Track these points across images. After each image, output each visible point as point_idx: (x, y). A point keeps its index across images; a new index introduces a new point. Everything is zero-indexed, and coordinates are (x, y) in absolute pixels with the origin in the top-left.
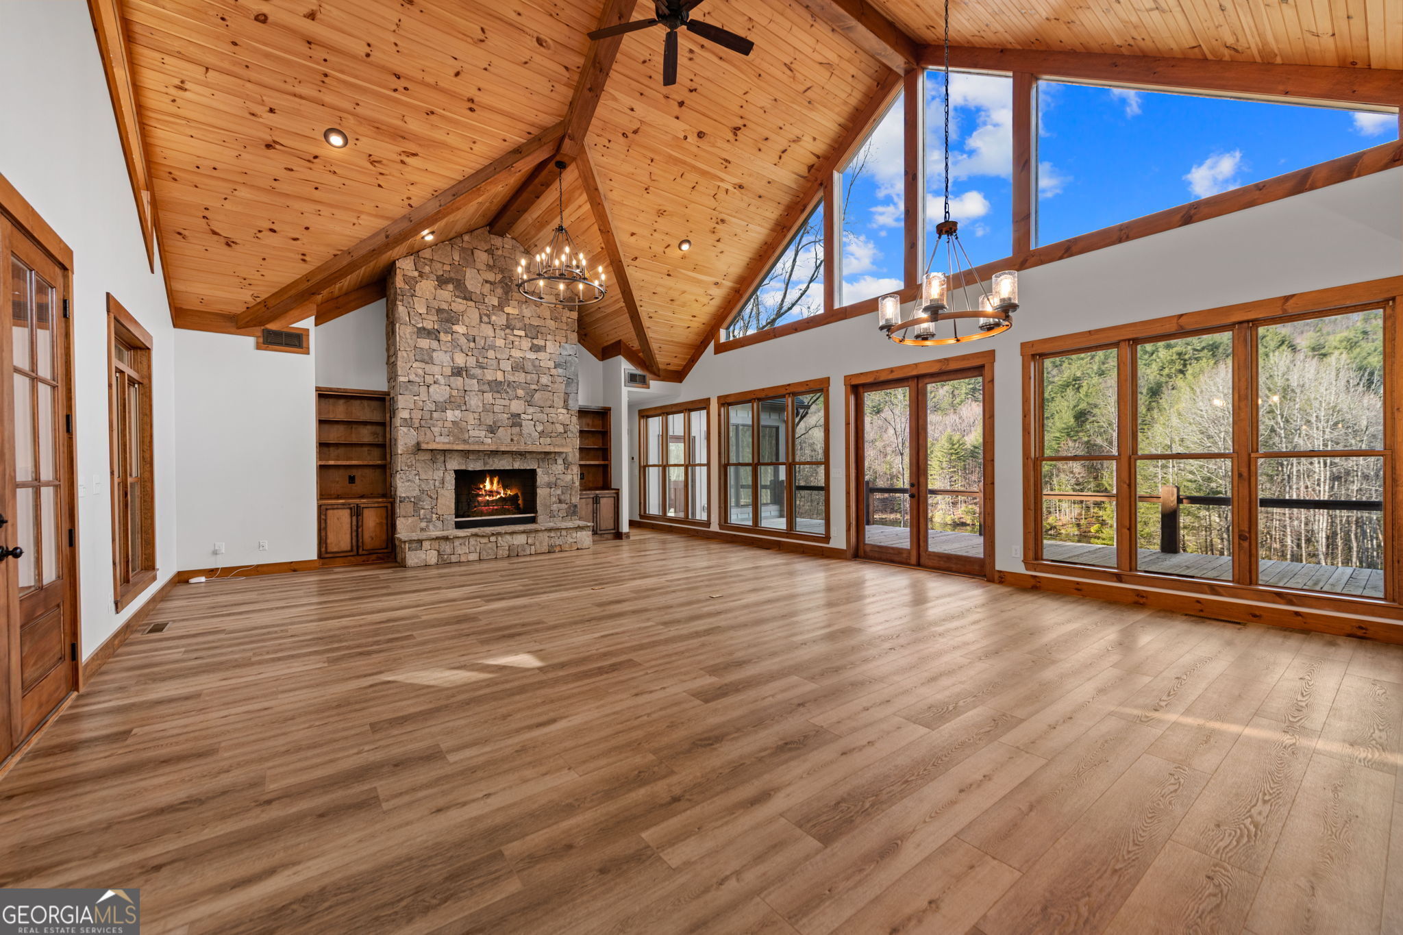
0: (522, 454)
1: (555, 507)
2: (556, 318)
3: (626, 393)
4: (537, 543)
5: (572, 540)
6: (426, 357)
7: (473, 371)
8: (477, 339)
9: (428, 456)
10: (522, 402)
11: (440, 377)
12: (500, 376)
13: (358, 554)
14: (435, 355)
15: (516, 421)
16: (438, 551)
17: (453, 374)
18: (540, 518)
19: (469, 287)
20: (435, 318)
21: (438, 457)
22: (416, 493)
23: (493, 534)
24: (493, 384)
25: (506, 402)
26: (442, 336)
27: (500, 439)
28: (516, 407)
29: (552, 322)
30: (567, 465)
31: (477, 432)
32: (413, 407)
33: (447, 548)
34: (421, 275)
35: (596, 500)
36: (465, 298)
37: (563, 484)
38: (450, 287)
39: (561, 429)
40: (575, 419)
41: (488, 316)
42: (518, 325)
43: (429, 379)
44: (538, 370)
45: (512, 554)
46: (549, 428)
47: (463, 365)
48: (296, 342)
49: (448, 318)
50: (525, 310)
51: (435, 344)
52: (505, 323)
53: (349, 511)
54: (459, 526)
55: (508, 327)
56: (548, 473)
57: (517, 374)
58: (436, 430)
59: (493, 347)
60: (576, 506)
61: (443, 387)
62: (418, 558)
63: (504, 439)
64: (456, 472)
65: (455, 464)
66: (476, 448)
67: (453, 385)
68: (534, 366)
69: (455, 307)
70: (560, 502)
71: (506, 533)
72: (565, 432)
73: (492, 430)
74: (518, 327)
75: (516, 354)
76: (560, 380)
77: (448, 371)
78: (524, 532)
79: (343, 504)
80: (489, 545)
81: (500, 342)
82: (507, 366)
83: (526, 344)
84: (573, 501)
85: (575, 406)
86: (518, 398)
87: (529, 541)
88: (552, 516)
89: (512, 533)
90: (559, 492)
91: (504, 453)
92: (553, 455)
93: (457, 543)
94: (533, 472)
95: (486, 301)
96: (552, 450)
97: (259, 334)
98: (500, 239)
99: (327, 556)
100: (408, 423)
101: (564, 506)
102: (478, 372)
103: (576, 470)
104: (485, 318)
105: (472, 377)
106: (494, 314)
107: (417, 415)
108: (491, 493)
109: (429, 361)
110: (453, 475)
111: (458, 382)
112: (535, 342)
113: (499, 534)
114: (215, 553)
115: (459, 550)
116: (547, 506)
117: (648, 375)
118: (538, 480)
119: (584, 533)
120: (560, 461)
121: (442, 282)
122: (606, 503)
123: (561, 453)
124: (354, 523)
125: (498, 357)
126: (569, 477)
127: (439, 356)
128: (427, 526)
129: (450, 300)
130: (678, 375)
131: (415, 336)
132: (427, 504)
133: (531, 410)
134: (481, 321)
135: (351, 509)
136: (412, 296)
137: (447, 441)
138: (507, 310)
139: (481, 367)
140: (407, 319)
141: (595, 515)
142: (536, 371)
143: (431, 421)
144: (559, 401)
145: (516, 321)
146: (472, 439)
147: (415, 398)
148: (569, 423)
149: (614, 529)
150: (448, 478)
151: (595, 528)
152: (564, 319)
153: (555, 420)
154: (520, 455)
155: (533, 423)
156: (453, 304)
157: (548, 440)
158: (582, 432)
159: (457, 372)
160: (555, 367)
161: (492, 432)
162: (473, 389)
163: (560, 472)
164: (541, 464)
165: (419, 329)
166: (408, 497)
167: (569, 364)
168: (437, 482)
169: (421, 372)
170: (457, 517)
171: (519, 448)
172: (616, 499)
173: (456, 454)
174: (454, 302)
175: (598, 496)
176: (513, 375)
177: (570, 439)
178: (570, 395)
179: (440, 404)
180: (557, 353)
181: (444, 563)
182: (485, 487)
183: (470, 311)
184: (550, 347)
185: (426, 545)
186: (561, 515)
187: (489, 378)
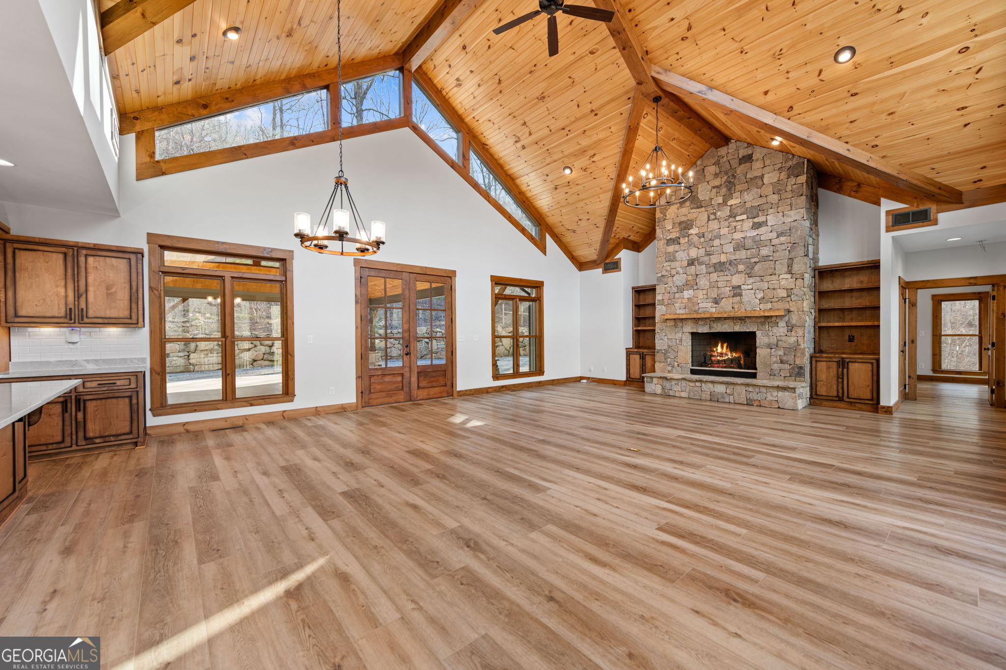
0: (742, 319)
1: (776, 366)
2: (780, 190)
6: (672, 258)
7: (702, 259)
8: (706, 234)
9: (672, 323)
11: (680, 269)
12: (723, 258)
15: (737, 291)
17: (689, 265)
18: (760, 375)
19: (701, 198)
20: (678, 229)
21: (678, 323)
22: (666, 347)
24: (717, 266)
25: (729, 278)
26: (682, 241)
27: (722, 308)
28: (736, 280)
29: (775, 196)
30: (790, 327)
31: (705, 304)
32: (664, 292)
34: (670, 204)
35: (843, 364)
36: (698, 208)
37: (785, 345)
38: (688, 203)
39: (784, 294)
41: (715, 214)
42: (739, 211)
43: (674, 272)
44: (758, 243)
46: (770, 294)
47: (695, 257)
48: (614, 266)
49: (685, 226)
50: (747, 197)
51: (677, 247)
52: (728, 214)
53: (639, 356)
54: (693, 372)
55: (730, 216)
56: (768, 335)
57: (738, 252)
58: (677, 305)
59: (719, 237)
60: (801, 368)
61: (681, 275)
63: (727, 306)
64: (690, 333)
65: (689, 328)
66: (702, 316)
67: (688, 273)
68: (755, 242)
69: (690, 217)
70: (782, 362)
72: (791, 296)
73: (716, 301)
74: (739, 212)
75: (738, 236)
76: (783, 247)
77: (685, 263)
79: (636, 352)
82: (729, 248)
83: (750, 223)
84: (798, 362)
86: (739, 272)
88: (772, 374)
89: (713, 382)
90: (781, 353)
91: (725, 318)
92: (774, 319)
94: (753, 334)
95: (713, 202)
97: (603, 266)
98: (725, 148)
99: (630, 380)
100: (662, 302)
101: (787, 366)
102: (706, 258)
103: (807, 332)
104: (711, 217)
105: (701, 264)
106: (719, 210)
107: (667, 296)
108: (721, 354)
109: (674, 259)
110: (689, 335)
111: (692, 269)
112: (756, 220)
116: (767, 365)
118: (758, 341)
119: (787, 394)
120: (782, 324)
121: (682, 202)
122: (858, 372)
123: (782, 317)
124: (641, 361)
125: (722, 243)
126: (792, 339)
127: (681, 255)
128: (672, 370)
131: (665, 246)
132: (671, 355)
133: (751, 280)
134: (709, 220)
135: (640, 355)
136: (665, 220)
137: (683, 312)
138: (731, 202)
139: (708, 254)
140: (662, 236)
141: (840, 380)
142: (757, 245)
143: (674, 300)
144: (782, 268)
145: (739, 208)
146: (701, 310)
147: (665, 286)
148: (793, 287)
149: (872, 400)
150: (684, 338)
151: (840, 395)
152: (789, 188)
153: (776, 287)
154: (740, 319)
155: (753, 291)
156: (689, 215)
157: (769, 306)
158: (851, 291)
159: (691, 263)
160: (778, 237)
161: (716, 303)
162: (702, 273)
163: (782, 334)
164: (760, 327)
165: (668, 240)
166: (661, 350)
167: (794, 230)
168: (678, 341)
169: (668, 268)
170: (692, 366)
171: (739, 314)
172: (875, 365)
173: (690, 321)
174: (689, 213)
175: (847, 360)
176: (735, 254)
177: (794, 303)
178: (795, 260)
179: (680, 288)
180: (780, 222)
181: (666, 395)
182: (717, 350)
183: (701, 216)
184: (772, 220)
185: (655, 380)
186: (783, 375)
187: (715, 261)
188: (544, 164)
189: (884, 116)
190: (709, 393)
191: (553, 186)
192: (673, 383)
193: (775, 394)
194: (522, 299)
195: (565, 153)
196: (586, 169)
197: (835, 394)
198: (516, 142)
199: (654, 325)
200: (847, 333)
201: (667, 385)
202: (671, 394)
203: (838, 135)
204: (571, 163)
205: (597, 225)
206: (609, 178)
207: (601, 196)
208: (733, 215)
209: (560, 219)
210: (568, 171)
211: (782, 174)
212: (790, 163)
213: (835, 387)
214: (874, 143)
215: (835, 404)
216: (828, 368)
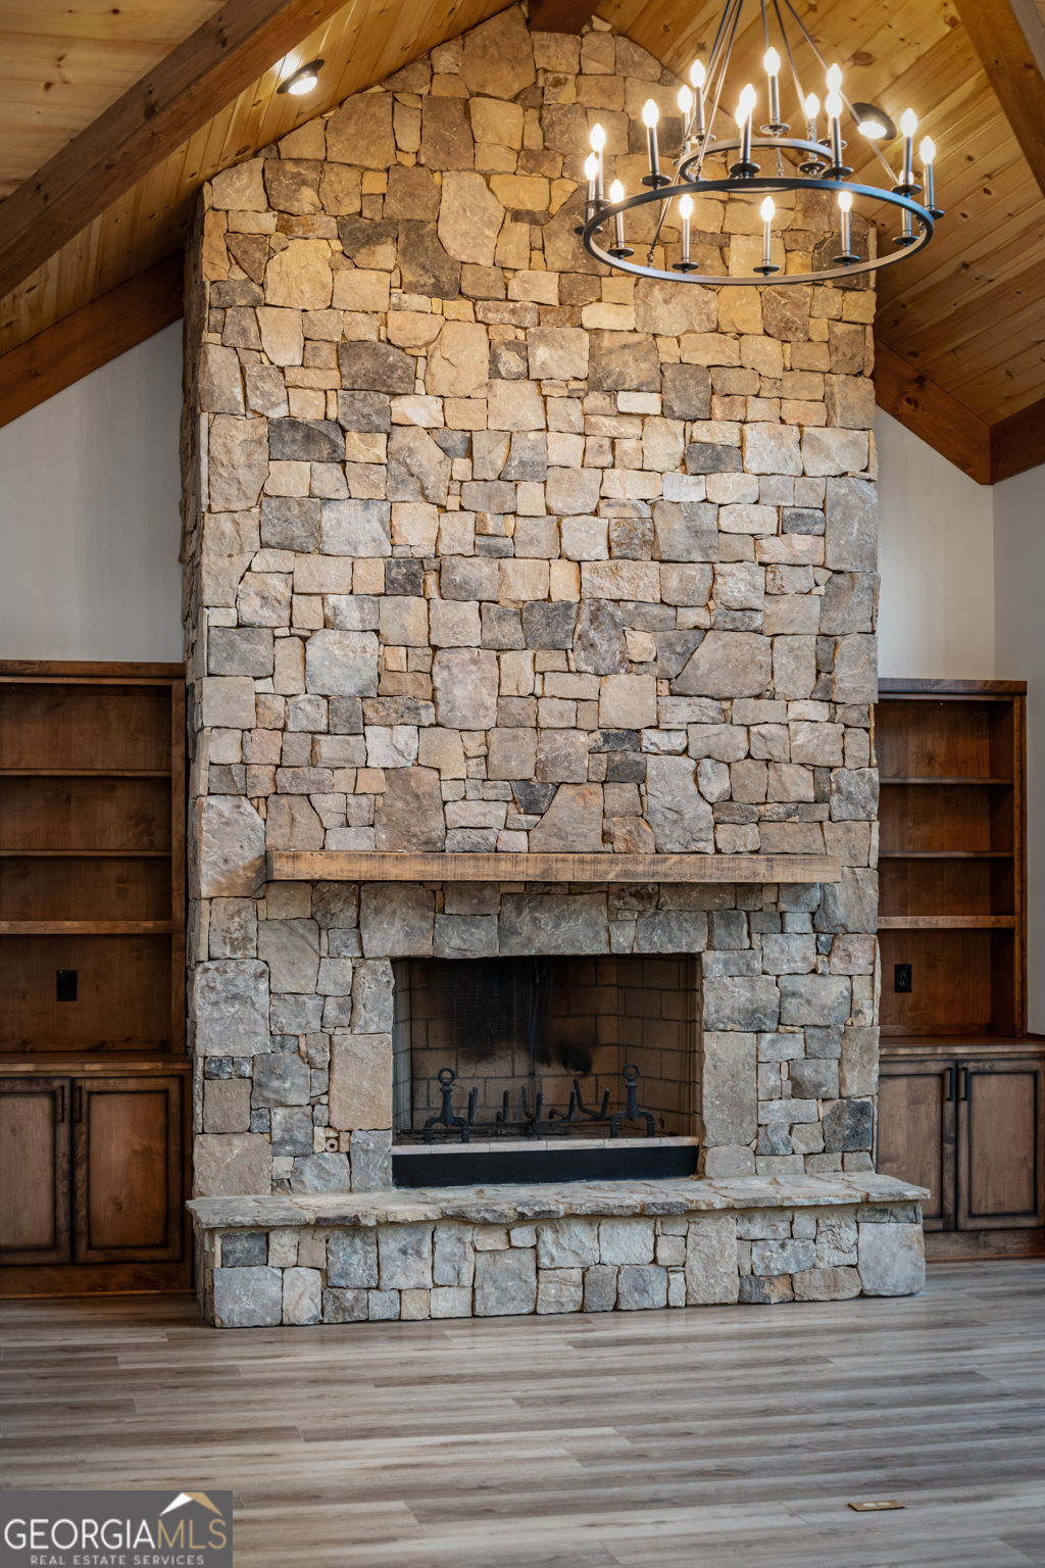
0: (645, 896)
1: (776, 1112)
2: (788, 326)
4: (695, 1263)
5: (837, 1258)
6: (298, 531)
7: (463, 571)
8: (480, 443)
9: (300, 907)
10: (647, 681)
11: (343, 603)
12: (562, 583)
14: (328, 517)
15: (622, 757)
16: (325, 1274)
17: (392, 588)
18: (715, 1158)
19: (455, 247)
20: (332, 379)
21: (336, 908)
22: (259, 1044)
23: (522, 1219)
24: (537, 616)
25: (586, 686)
26: (357, 447)
27: (560, 834)
29: (772, 346)
30: (827, 934)
31: (477, 808)
32: (249, 719)
33: (354, 1260)
34: (287, 223)
35: (955, 1086)
36: (438, 292)
37: (807, 1015)
38: (386, 254)
40: (861, 745)
41: (522, 349)
43: (308, 613)
44: (711, 544)
45: (595, 1302)
46: (755, 780)
47: (427, 550)
49: (375, 375)
50: (661, 311)
51: (328, 478)
52: (583, 369)
53: (46, 1103)
54: (408, 1174)
55: (594, 383)
56: (747, 972)
57: (627, 568)
58: (330, 804)
59: (539, 471)
60: (862, 1110)
61: (356, 640)
63: (578, 831)
64: (396, 962)
65: (395, 936)
66: (468, 871)
67: (391, 631)
68: (697, 533)
69: (401, 329)
70: (799, 1090)
72: (821, 798)
73: (531, 798)
74: (633, 377)
75: (626, 487)
76: (800, 580)
77: (372, 577)
78: (641, 1214)
79: (31, 1078)
80: (510, 1261)
81: (564, 449)
82: (586, 538)
84: (853, 1088)
85: (857, 685)
86: (631, 665)
87: (664, 1254)
88: (763, 1148)
90: (793, 1048)
91: (575, 889)
92: (769, 899)
93: (391, 1245)
94: (689, 964)
95: (515, 290)
96: (761, 872)
101: (812, 1109)
102: (480, 571)
103: (863, 956)
104: (507, 359)
106: (542, 338)
107: (264, 748)
109: (308, 543)
111: (408, 616)
112: (701, 432)
113: (544, 1218)
115: (399, 1274)
116: (745, 1109)
118: (709, 998)
119: (890, 1228)
120: (798, 921)
121: (356, 237)
123: (798, 889)
124: (63, 1148)
125: (558, 505)
126: (835, 989)
128: (296, 1171)
129: (382, 305)
131: (261, 455)
132: (294, 1087)
133: (681, 712)
134: (495, 373)
135: (53, 1097)
136: (256, 305)
137: (366, 847)
138: (593, 316)
139: (493, 551)
140: (239, 396)
141: (948, 1149)
142: (704, 550)
143: (312, 774)
144: (794, 671)
145: (628, 356)
146: (455, 840)
147: (261, 686)
148: (836, 759)
150: (367, 988)
152: (819, 329)
153: (778, 753)
154: (635, 895)
155: (690, 764)
156: (394, 319)
157: (751, 836)
159: (406, 578)
160: (781, 532)
161: (532, 806)
162: (462, 640)
163: (801, 967)
164: (719, 934)
165: (275, 426)
166: (229, 1061)
167: (837, 515)
168: (330, 1006)
169: (279, 588)
170: (397, 1142)
171: (628, 869)
173: (400, 897)
174: (398, 309)
176: (614, 572)
177: (839, 830)
178: (843, 643)
179: (343, 706)
180: (791, 469)
184: (764, 447)
186: (803, 1148)
187: (525, 594)
190: (576, 1277)
208: (599, 383)
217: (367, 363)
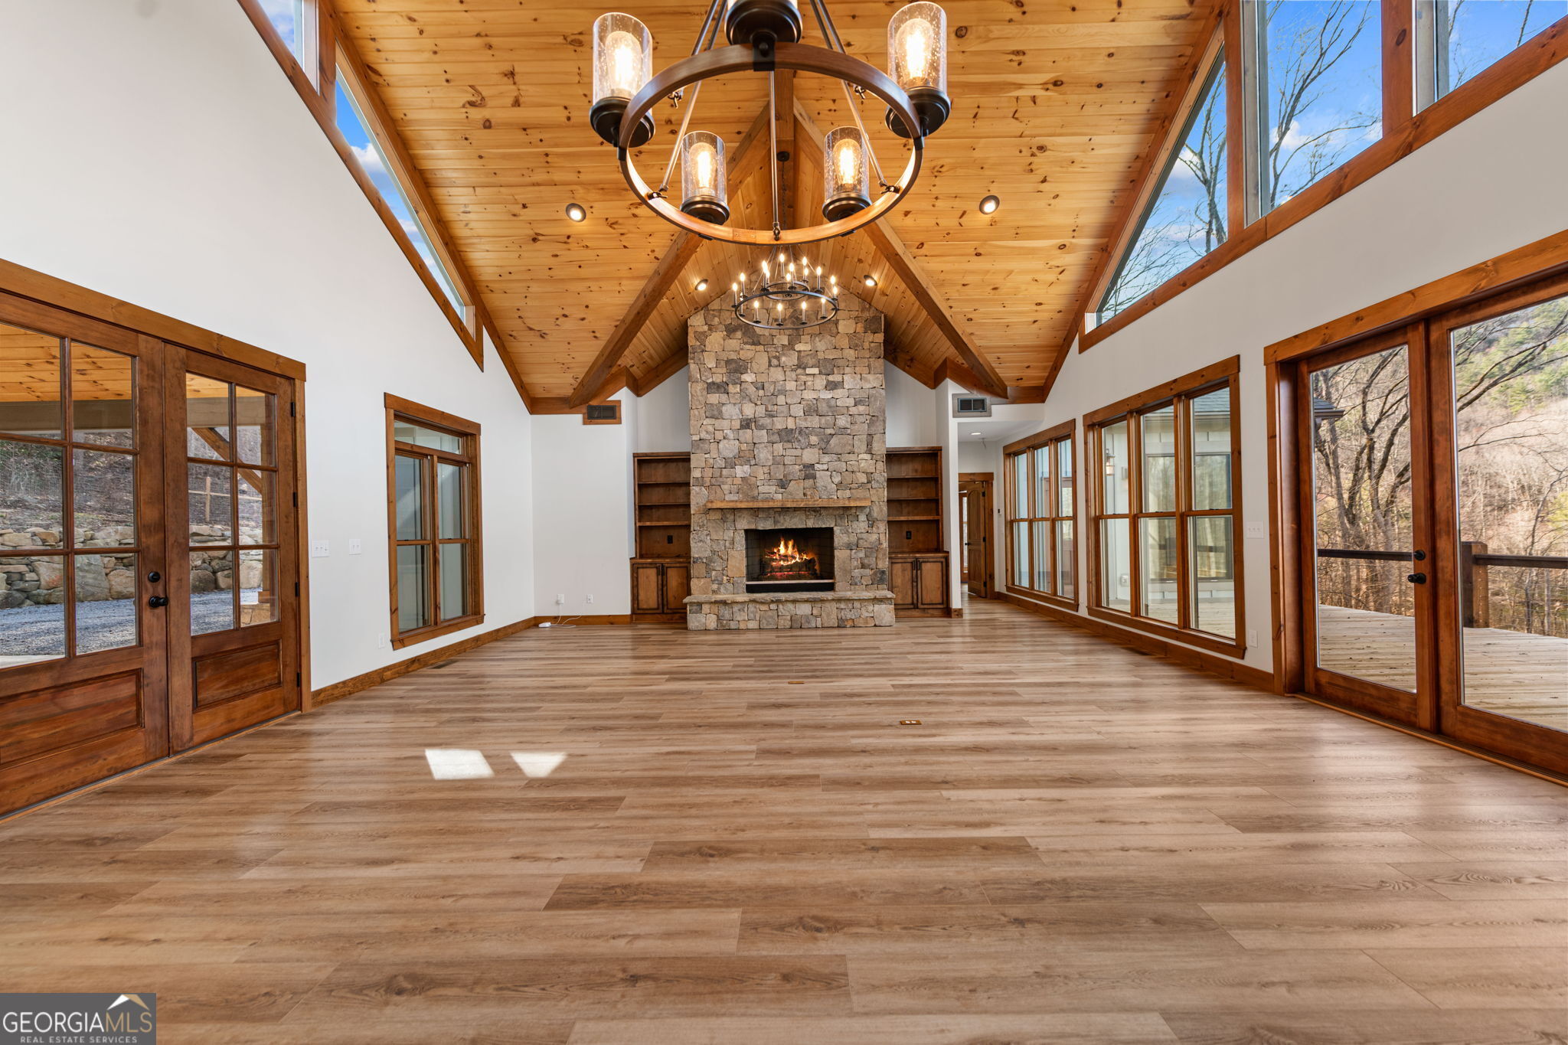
0: (816, 511)
1: (857, 573)
2: (857, 345)
3: (955, 427)
5: (867, 614)
6: (716, 413)
7: (762, 422)
8: (766, 385)
9: (718, 516)
10: (816, 450)
11: (729, 432)
12: (791, 424)
13: (663, 613)
14: (724, 409)
15: (809, 472)
16: (718, 616)
17: (742, 427)
18: (838, 586)
20: (724, 370)
21: (728, 516)
22: (708, 553)
24: (783, 433)
25: (798, 452)
26: (732, 389)
27: (791, 494)
28: (809, 456)
29: (852, 352)
30: (872, 522)
31: (767, 487)
32: (703, 465)
34: (711, 328)
35: (916, 565)
36: (753, 344)
37: (866, 545)
38: (739, 334)
39: (863, 479)
40: (881, 466)
41: (778, 358)
42: (811, 362)
43: (719, 435)
44: (835, 410)
45: (795, 626)
46: (848, 478)
47: (752, 416)
48: (609, 414)
49: (737, 368)
50: (818, 344)
51: (724, 397)
52: (796, 362)
53: (656, 570)
54: (750, 589)
55: (799, 366)
56: (847, 532)
57: (809, 418)
58: (725, 487)
59: (784, 392)
60: (883, 572)
61: (732, 442)
62: (699, 622)
63: (796, 493)
64: (746, 531)
65: (744, 523)
66: (766, 505)
67: (742, 439)
68: (830, 407)
69: (744, 355)
70: (863, 566)
71: (786, 601)
72: (869, 482)
73: (783, 484)
74: (810, 365)
75: (809, 395)
76: (862, 419)
77: (737, 425)
79: (651, 564)
81: (791, 385)
82: (797, 410)
83: (820, 382)
84: (880, 566)
85: (880, 449)
86: (811, 446)
87: (815, 612)
88: (853, 583)
89: (794, 601)
90: (862, 555)
91: (795, 509)
92: (854, 511)
94: (831, 530)
95: (775, 341)
96: (852, 504)
97: (585, 411)
99: (638, 613)
100: (700, 482)
101: (868, 572)
102: (768, 421)
103: (883, 527)
104: (773, 362)
105: (760, 427)
106: (784, 354)
107: (708, 473)
108: (785, 557)
109: (718, 416)
110: (743, 533)
111: (747, 434)
112: (831, 378)
114: (557, 603)
115: (738, 617)
116: (847, 572)
117: (988, 399)
118: (836, 540)
119: (884, 606)
120: (862, 517)
121: (730, 331)
122: (930, 571)
123: (862, 508)
124: (660, 582)
125: (789, 402)
126: (875, 536)
127: (730, 411)
128: (719, 588)
129: (738, 349)
130: (1038, 393)
131: (705, 393)
132: (718, 565)
133: (826, 458)
134: (770, 365)
135: (657, 568)
136: (703, 351)
137: (736, 498)
138: (799, 347)
139: (771, 415)
140: (698, 376)
141: (915, 584)
142: (832, 412)
143: (721, 479)
144: (860, 445)
145: (809, 358)
146: (761, 496)
147: (706, 456)
148: (873, 471)
149: (942, 604)
150: (737, 538)
151: (915, 601)
152: (866, 345)
153: (855, 469)
154: (814, 511)
155: (829, 473)
156: (741, 352)
157: (848, 493)
158: (908, 480)
159: (746, 424)
160: (855, 405)
161: (783, 486)
162: (762, 441)
163: (863, 531)
164: (839, 521)
165: (709, 384)
166: (700, 558)
167: (873, 399)
168: (727, 543)
169: (711, 429)
170: (748, 580)
171: (811, 504)
172: (944, 564)
173: (746, 512)
174: (742, 349)
175: (921, 560)
176: (806, 420)
177: (875, 491)
178: (875, 437)
179: (729, 460)
180: (858, 387)
181: (723, 629)
182: (779, 551)
183: (760, 358)
184: (849, 381)
185: (706, 608)
186: (865, 583)
187: (780, 427)
188: (527, 180)
189: (989, 289)
190: (789, 618)
191: (531, 232)
192: (736, 608)
193: (871, 608)
194: (445, 458)
195: (583, 177)
196: (616, 223)
197: (910, 601)
198: (472, 104)
199: (689, 517)
200: (905, 529)
201: (726, 613)
202: (733, 627)
203: (947, 296)
204: (588, 201)
205: (597, 335)
206: (652, 256)
207: (624, 282)
208: (801, 366)
209: (520, 304)
210: (576, 214)
211: (859, 325)
212: (866, 315)
213: (910, 592)
214: (970, 316)
215: (909, 613)
216: (904, 570)
217: (734, 365)
